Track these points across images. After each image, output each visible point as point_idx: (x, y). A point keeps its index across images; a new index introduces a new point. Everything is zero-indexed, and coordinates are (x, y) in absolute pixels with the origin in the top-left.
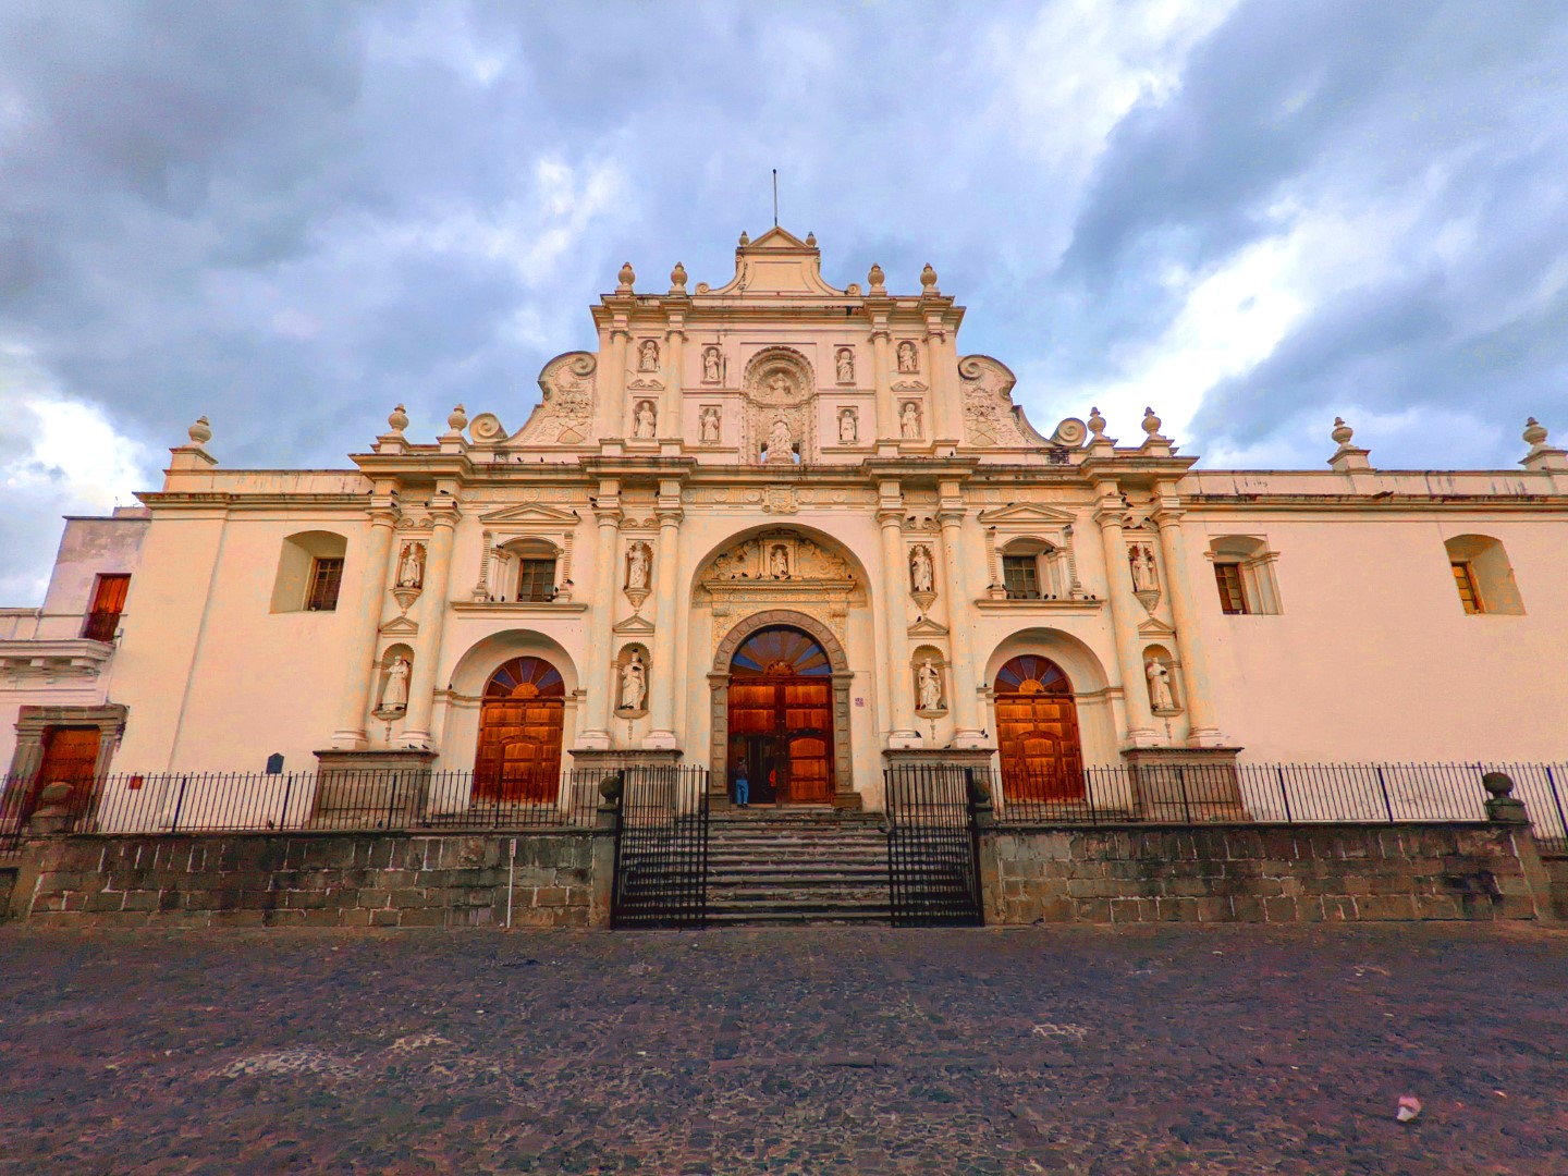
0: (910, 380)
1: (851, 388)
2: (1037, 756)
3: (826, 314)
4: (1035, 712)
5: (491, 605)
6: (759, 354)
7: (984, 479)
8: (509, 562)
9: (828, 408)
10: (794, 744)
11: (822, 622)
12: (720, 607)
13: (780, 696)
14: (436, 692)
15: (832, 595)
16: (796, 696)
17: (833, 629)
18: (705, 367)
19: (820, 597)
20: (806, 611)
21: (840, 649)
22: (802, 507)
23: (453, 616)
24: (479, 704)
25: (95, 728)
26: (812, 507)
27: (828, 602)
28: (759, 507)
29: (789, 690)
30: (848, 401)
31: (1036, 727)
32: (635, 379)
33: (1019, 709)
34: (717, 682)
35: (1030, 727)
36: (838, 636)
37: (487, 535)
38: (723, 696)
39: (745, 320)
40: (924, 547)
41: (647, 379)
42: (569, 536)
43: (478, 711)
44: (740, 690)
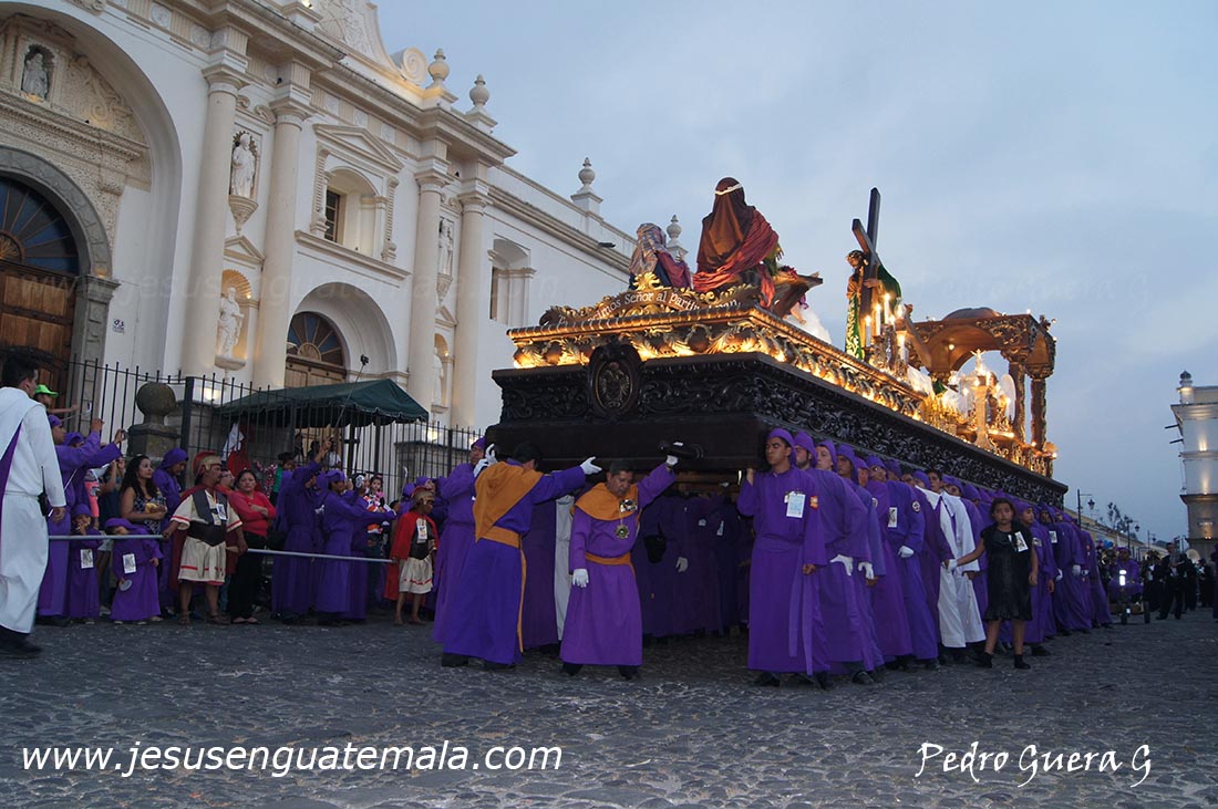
11: (85, 192)
15: (106, 157)
16: (20, 295)
17: (99, 209)
19: (89, 155)
20: (65, 168)
22: (110, 9)
27: (99, 166)
29: (11, 282)
36: (105, 222)
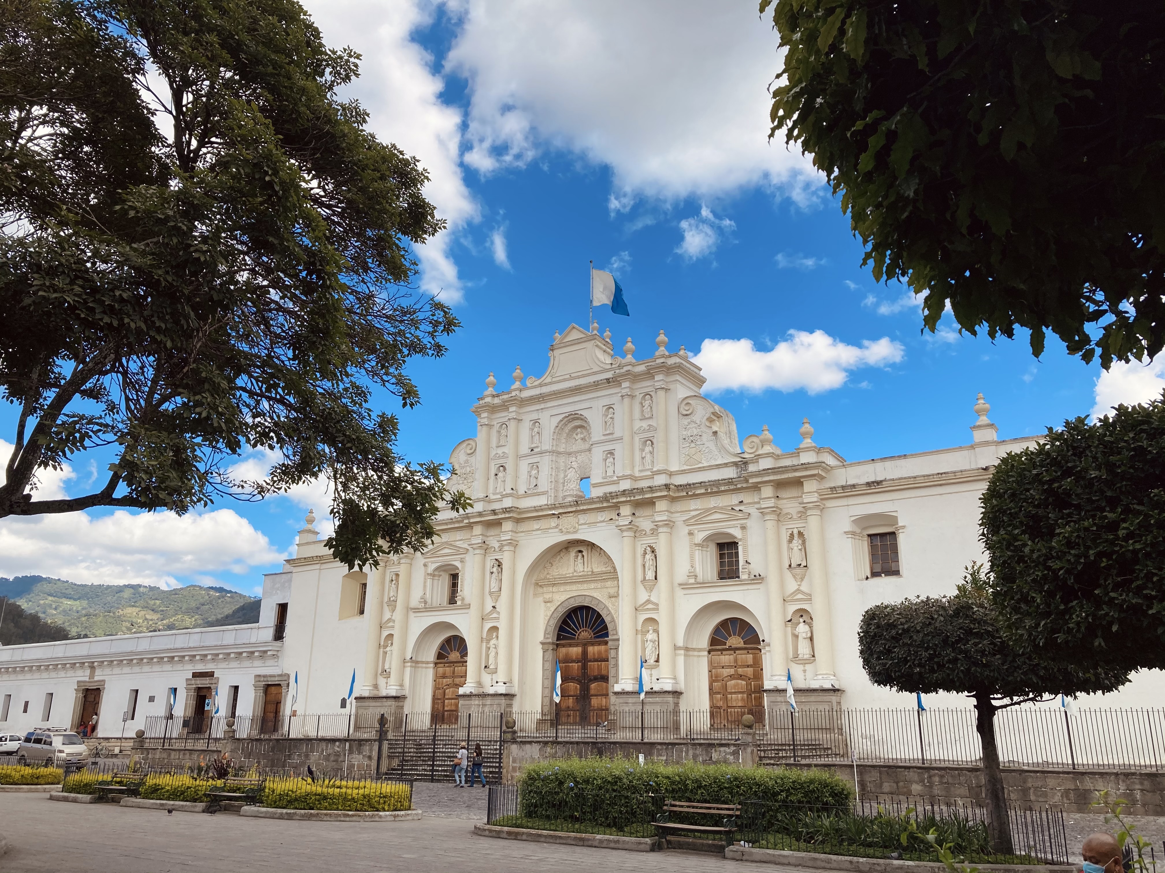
0: (645, 424)
1: (610, 437)
2: (735, 693)
3: (596, 386)
4: (736, 661)
5: (426, 608)
6: (561, 421)
7: (685, 494)
8: (441, 578)
9: (598, 453)
10: (593, 686)
11: (603, 602)
12: (548, 596)
13: (585, 653)
14: (404, 661)
16: (594, 654)
17: (610, 607)
18: (532, 437)
19: (603, 585)
20: (595, 595)
21: (613, 621)
22: (580, 527)
23: (412, 615)
24: (432, 665)
25: (280, 685)
26: (586, 526)
27: (607, 588)
28: (557, 530)
29: (590, 649)
30: (609, 447)
31: (736, 671)
32: (495, 453)
33: (726, 658)
34: (546, 647)
35: (732, 671)
36: (613, 612)
37: (425, 565)
38: (550, 655)
39: (551, 400)
40: (651, 547)
41: (500, 451)
42: (462, 561)
43: (432, 669)
44: (563, 651)
